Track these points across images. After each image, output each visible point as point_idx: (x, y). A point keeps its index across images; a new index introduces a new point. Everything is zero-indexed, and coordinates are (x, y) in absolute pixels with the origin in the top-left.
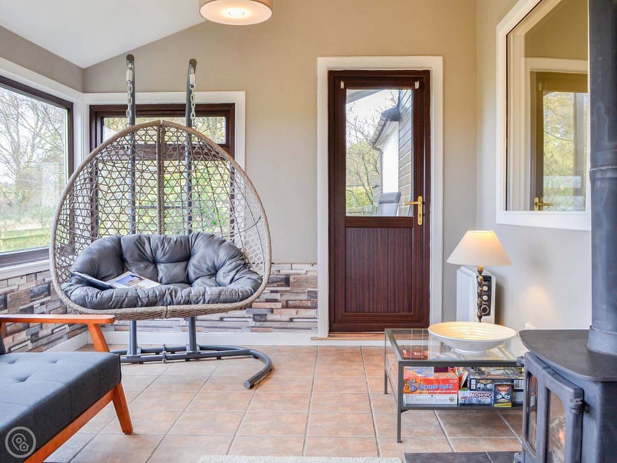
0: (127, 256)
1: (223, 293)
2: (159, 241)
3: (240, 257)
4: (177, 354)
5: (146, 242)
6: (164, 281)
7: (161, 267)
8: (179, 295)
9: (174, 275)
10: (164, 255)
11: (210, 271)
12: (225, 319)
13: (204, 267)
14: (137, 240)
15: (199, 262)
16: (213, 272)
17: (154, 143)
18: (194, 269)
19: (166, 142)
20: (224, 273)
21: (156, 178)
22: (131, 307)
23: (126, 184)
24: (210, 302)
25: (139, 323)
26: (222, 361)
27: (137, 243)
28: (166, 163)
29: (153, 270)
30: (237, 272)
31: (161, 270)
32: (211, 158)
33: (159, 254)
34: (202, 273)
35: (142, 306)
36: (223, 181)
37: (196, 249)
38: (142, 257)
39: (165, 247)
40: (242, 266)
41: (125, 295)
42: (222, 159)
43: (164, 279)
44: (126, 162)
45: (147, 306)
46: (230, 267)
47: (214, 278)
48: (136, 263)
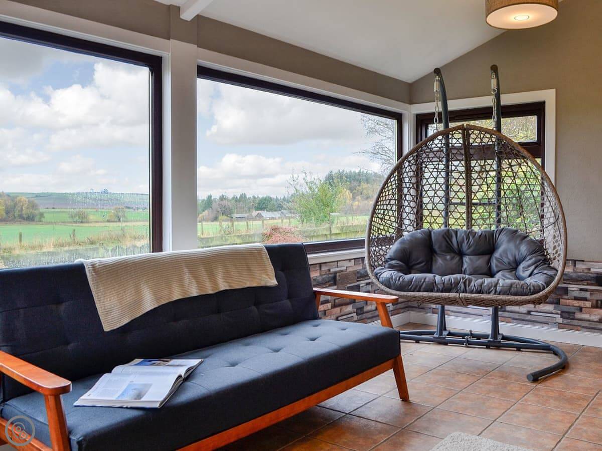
0: (436, 247)
1: (514, 286)
2: (465, 234)
3: (541, 253)
4: (482, 340)
5: (454, 235)
6: (468, 272)
7: (466, 259)
8: (472, 284)
9: (477, 267)
10: (469, 248)
11: (511, 265)
12: (532, 313)
13: (506, 260)
14: (445, 233)
15: (501, 255)
16: (514, 266)
17: (460, 145)
18: (496, 262)
19: (472, 144)
20: (523, 268)
21: (464, 177)
22: (428, 292)
23: (438, 183)
24: (501, 293)
25: (446, 307)
26: (520, 353)
27: (445, 236)
28: (473, 163)
29: (459, 261)
30: (536, 268)
31: (466, 262)
32: (513, 157)
33: (465, 247)
34: (504, 267)
35: (437, 291)
36: (526, 178)
37: (499, 243)
38: (449, 249)
39: (470, 241)
40: (541, 261)
41: (423, 280)
42: (524, 157)
43: (468, 269)
44: (437, 163)
45: (442, 292)
46: (530, 262)
47: (514, 272)
48: (444, 254)
